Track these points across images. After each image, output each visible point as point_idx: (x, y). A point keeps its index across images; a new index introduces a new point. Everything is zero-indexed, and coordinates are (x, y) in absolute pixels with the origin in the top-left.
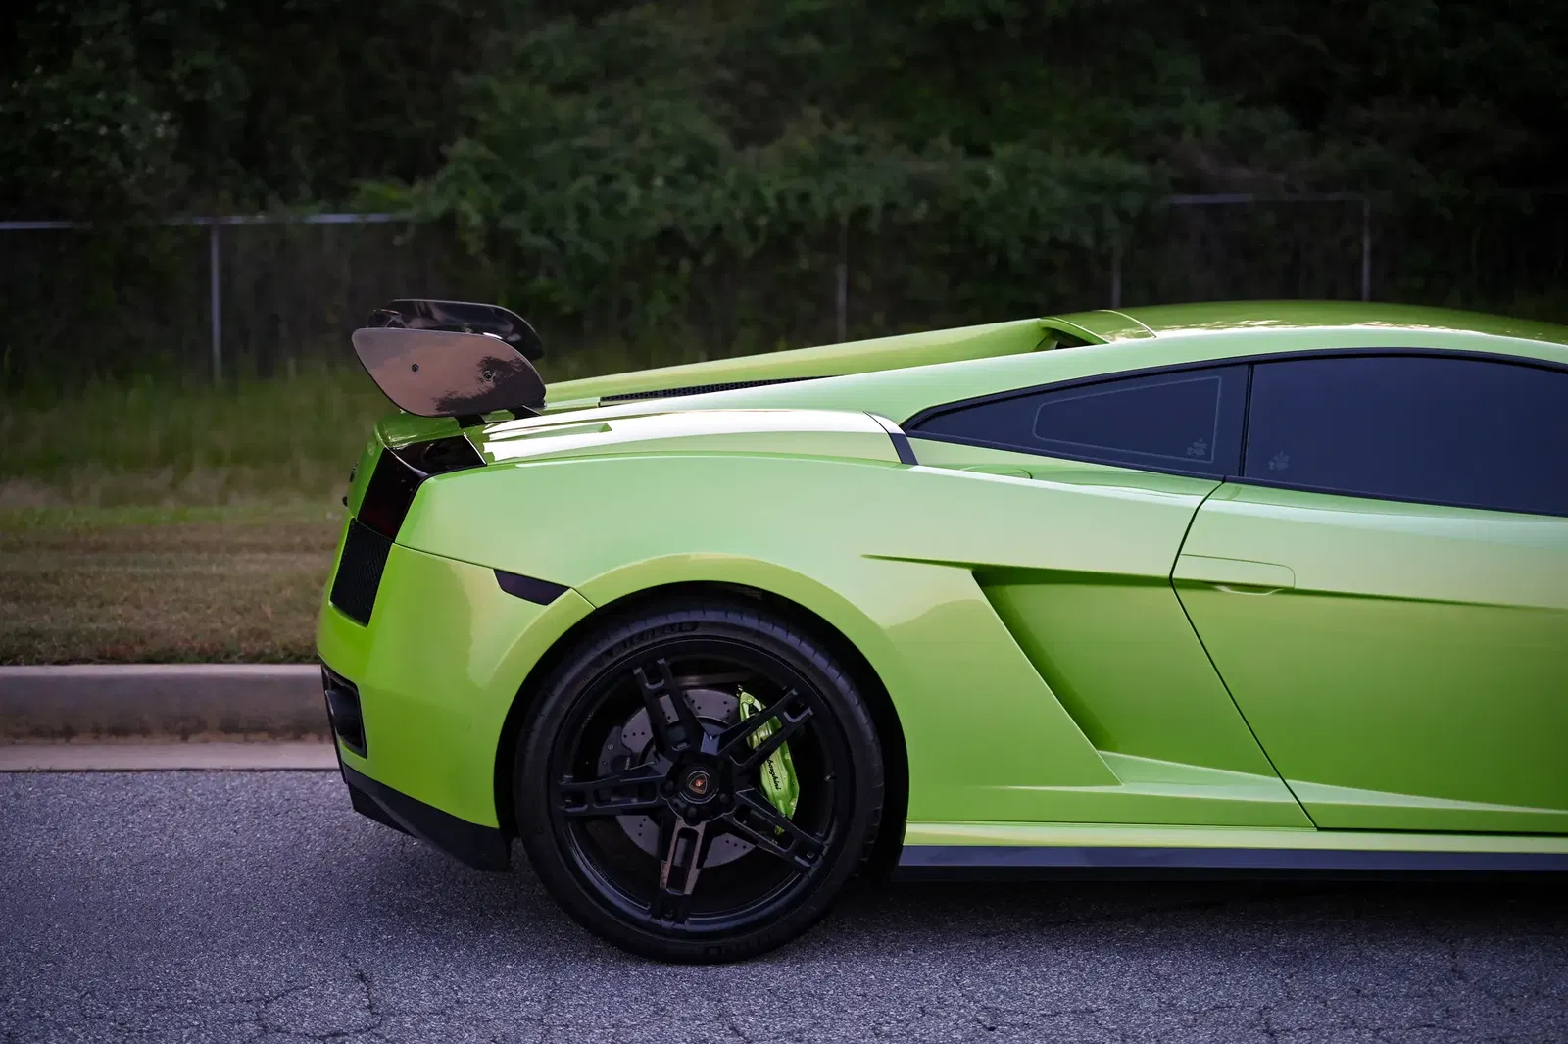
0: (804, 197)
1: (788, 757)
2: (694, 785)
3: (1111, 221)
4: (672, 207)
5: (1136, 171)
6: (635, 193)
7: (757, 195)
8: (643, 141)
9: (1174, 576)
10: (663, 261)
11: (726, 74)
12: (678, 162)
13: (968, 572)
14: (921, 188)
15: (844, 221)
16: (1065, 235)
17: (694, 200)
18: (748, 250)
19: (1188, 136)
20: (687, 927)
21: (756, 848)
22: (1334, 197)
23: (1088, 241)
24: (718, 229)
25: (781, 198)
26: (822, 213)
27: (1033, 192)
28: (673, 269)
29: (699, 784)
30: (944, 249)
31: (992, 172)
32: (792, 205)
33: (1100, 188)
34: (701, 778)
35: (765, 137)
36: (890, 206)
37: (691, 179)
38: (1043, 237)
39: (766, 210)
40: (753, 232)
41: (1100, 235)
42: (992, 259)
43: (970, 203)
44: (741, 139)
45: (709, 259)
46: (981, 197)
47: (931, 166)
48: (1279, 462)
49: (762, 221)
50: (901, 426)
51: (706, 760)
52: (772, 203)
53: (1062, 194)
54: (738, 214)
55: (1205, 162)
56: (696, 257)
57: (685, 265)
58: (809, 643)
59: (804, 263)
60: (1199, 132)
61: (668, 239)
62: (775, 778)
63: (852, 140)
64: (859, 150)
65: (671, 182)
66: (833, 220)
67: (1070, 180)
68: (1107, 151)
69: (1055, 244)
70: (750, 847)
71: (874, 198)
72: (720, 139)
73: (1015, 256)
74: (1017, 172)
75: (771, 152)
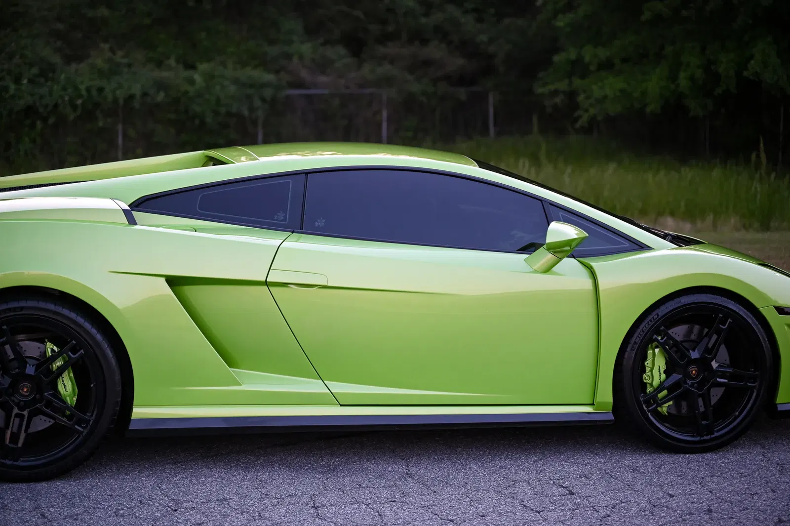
0: (101, 90)
1: (72, 375)
2: (23, 390)
3: (257, 103)
4: (32, 95)
5: (269, 77)
6: (12, 87)
7: (76, 88)
8: (17, 60)
9: (268, 280)
10: (28, 122)
11: (60, 26)
12: (35, 71)
13: (163, 280)
14: (161, 86)
15: (121, 102)
16: (234, 110)
17: (44, 90)
18: (72, 117)
19: (295, 60)
20: (20, 463)
21: (55, 422)
22: (368, 91)
23: (246, 113)
24: (56, 106)
25: (88, 90)
26: (110, 97)
27: (218, 88)
28: (33, 126)
29: (25, 390)
30: (172, 116)
31: (197, 77)
32: (94, 93)
33: (251, 86)
34: (27, 387)
35: (79, 59)
36: (145, 94)
37: (42, 80)
38: (223, 110)
39: (81, 96)
40: (74, 107)
41: (252, 109)
42: (197, 122)
43: (186, 92)
44: (68, 60)
45: (51, 121)
46: (191, 90)
47: (165, 74)
48: (320, 223)
49: (79, 102)
50: (129, 206)
51: (29, 378)
52: (84, 93)
53: (232, 89)
54: (67, 98)
55: (304, 74)
56: (45, 120)
57: (39, 125)
58: (82, 317)
59: (101, 124)
60: (301, 57)
61: (30, 111)
62: (65, 386)
63: (125, 61)
64: (129, 65)
65: (31, 81)
66: (115, 100)
67: (236, 81)
68: (255, 67)
69: (229, 114)
70: (53, 422)
71: (137, 90)
72: (57, 59)
73: (209, 120)
74: (210, 77)
75: (83, 66)
